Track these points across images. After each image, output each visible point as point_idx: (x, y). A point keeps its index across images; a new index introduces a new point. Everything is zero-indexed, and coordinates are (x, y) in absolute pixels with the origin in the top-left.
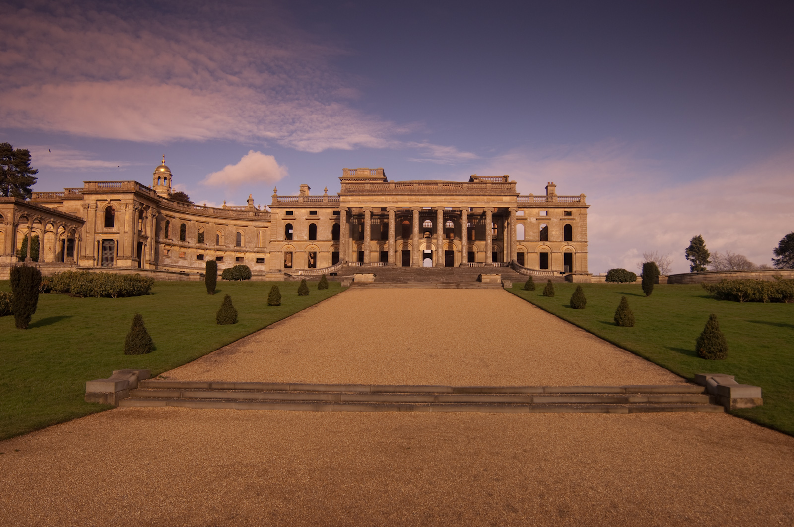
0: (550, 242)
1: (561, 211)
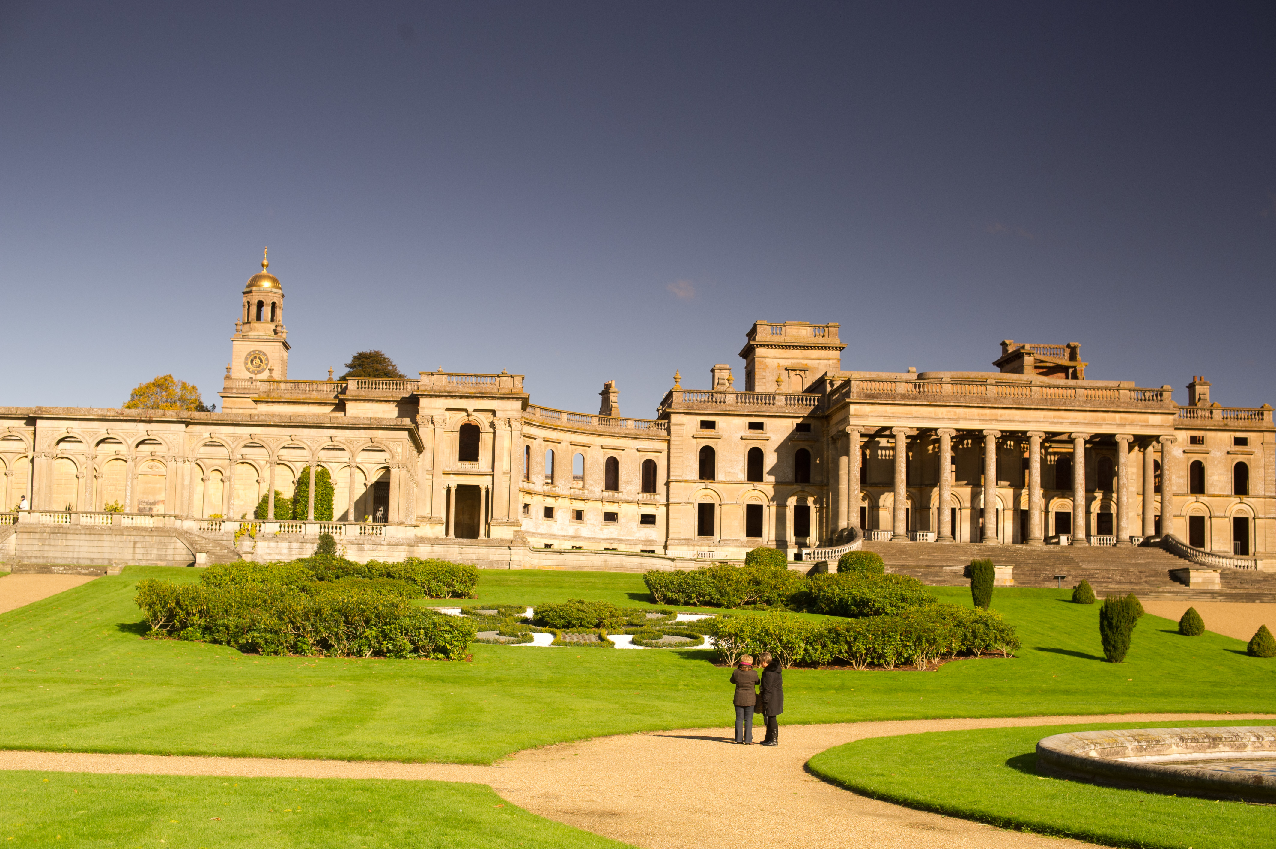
0: (1209, 496)
1: (1228, 437)
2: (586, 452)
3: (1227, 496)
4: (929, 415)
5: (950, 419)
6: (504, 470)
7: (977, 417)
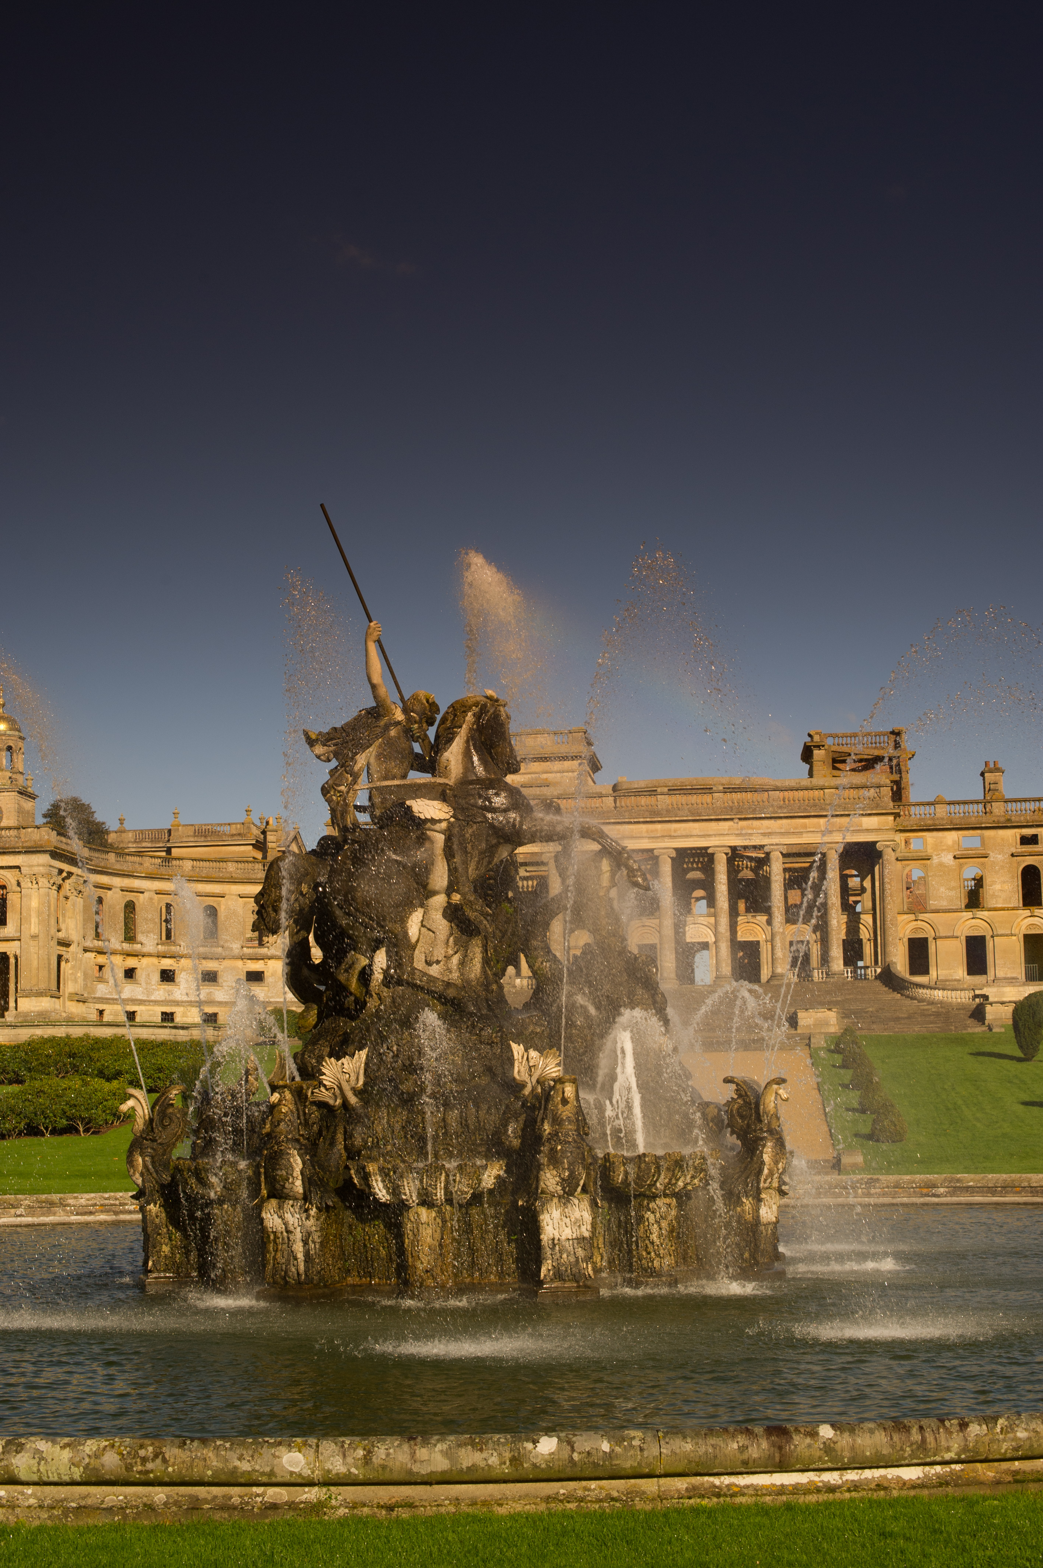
0: (989, 910)
1: (1012, 836)
2: (219, 904)
3: (1013, 909)
7: (645, 835)
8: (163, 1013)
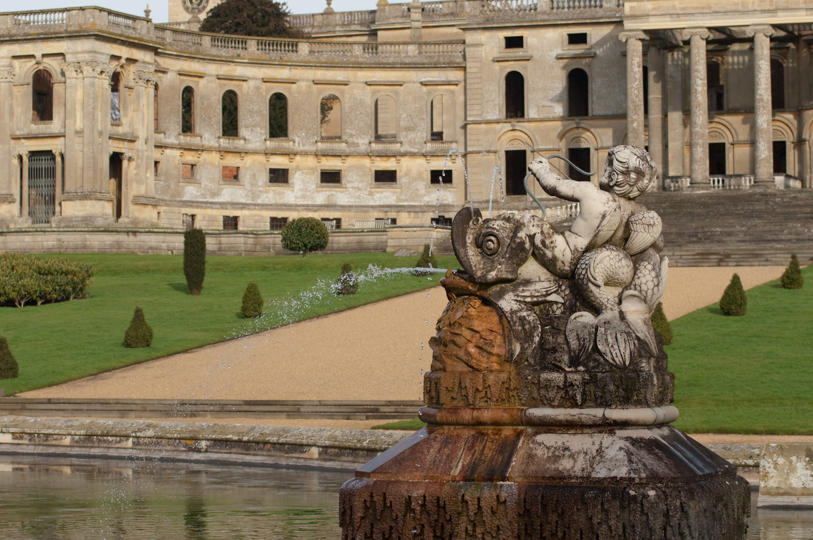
2: (342, 93)
4: (734, 8)
5: (764, 11)
6: (78, 129)
8: (273, 220)
